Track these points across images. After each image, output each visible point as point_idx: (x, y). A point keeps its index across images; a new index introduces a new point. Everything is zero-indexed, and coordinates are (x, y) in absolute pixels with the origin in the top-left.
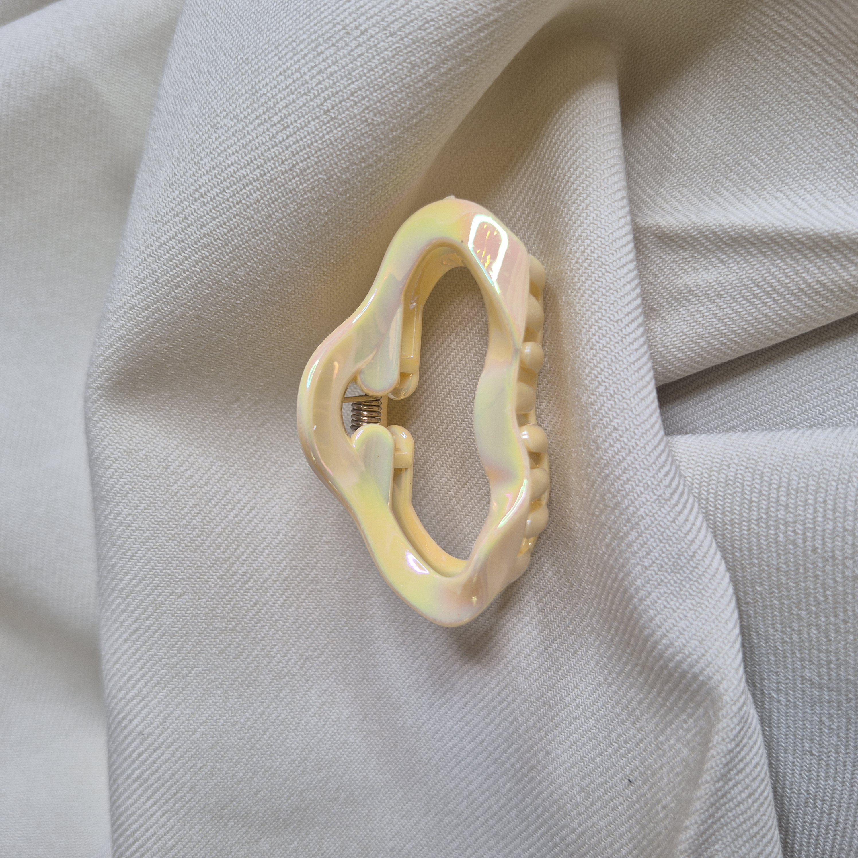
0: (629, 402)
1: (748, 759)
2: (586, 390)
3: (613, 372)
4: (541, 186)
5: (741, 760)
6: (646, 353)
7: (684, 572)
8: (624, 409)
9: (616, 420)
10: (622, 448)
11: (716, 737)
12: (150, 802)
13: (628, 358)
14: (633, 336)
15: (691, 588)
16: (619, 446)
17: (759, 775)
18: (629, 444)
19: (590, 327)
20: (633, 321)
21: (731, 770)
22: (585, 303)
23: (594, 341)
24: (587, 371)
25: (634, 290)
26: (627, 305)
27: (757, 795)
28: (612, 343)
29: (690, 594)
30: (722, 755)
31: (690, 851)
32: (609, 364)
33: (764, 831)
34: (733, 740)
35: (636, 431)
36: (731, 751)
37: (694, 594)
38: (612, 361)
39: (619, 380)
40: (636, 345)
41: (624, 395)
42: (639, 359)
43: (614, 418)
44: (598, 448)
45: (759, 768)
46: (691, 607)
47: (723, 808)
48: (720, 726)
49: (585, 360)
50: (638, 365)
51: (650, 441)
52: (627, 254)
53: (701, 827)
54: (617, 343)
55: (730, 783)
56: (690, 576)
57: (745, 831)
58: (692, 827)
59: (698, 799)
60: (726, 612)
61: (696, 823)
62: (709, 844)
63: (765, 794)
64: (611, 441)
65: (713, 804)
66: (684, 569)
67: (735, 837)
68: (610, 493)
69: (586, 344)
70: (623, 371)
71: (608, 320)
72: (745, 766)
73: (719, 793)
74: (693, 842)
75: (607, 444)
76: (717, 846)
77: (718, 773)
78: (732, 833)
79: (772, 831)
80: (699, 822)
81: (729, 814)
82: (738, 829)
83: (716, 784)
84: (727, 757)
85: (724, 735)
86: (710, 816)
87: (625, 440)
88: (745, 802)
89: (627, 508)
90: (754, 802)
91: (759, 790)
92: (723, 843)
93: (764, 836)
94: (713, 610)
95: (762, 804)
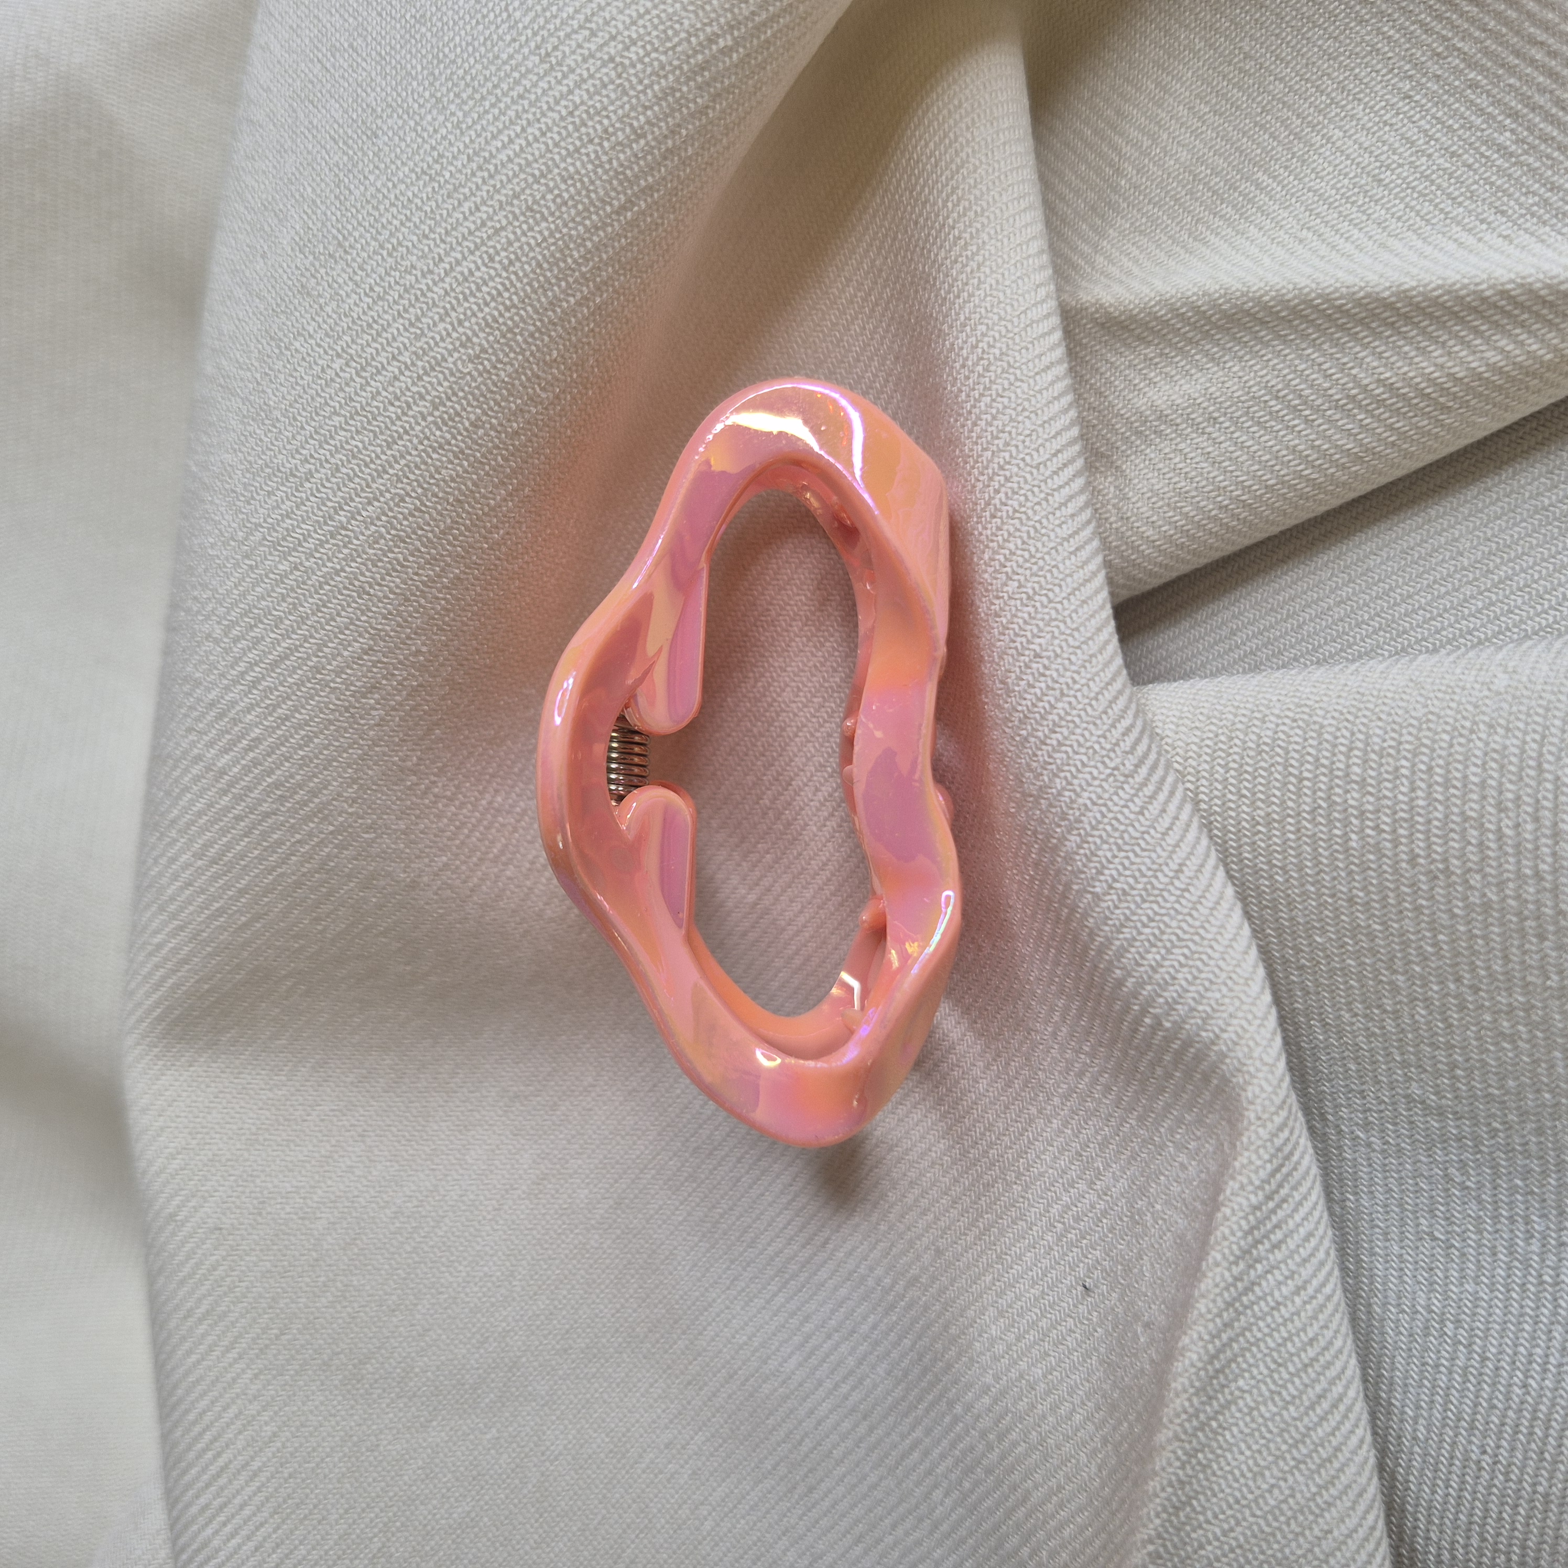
0: (1059, 606)
1: (1291, 1224)
2: (987, 590)
3: (1032, 556)
4: (894, 239)
5: (1278, 1226)
6: (1089, 522)
7: (1166, 901)
8: (1052, 620)
9: (1037, 641)
10: (1048, 687)
11: (1231, 1183)
12: (233, 1355)
13: (1058, 530)
14: (1066, 491)
15: (1180, 928)
16: (1043, 685)
17: (1312, 1255)
18: (1062, 680)
19: (991, 479)
20: (1065, 465)
21: (1258, 1242)
22: (979, 437)
23: (997, 501)
24: (986, 556)
25: (1065, 411)
26: (1054, 437)
27: (1310, 1290)
28: (1029, 504)
29: (1180, 939)
30: (1242, 1214)
31: (1192, 1390)
32: (1024, 543)
33: (1328, 1355)
34: (1261, 1188)
35: (1073, 657)
36: (1256, 1208)
37: (1186, 937)
38: (1029, 537)
39: (1041, 569)
40: (1071, 508)
41: (1051, 595)
42: (1076, 533)
43: (1034, 636)
44: (1009, 692)
45: (1313, 1242)
46: (1182, 959)
47: (1249, 1312)
48: (1237, 1164)
49: (983, 538)
50: (1074, 543)
51: (1097, 674)
52: (1052, 349)
53: (1210, 1346)
54: (1039, 503)
55: (1259, 1266)
56: (1177, 906)
57: (1292, 1355)
58: (1194, 1348)
59: (1203, 1296)
60: (1243, 965)
61: (1201, 1339)
62: (1226, 1378)
63: (1328, 1290)
64: (1030, 678)
65: (1229, 1305)
66: (1165, 894)
67: (1273, 1366)
68: (1031, 771)
69: (983, 510)
70: (1048, 553)
71: (1022, 465)
72: (1286, 1236)
73: (1239, 1285)
74: (1197, 1374)
75: (1023, 683)
76: (1241, 1383)
77: (1235, 1247)
78: (1268, 1359)
79: (1344, 1358)
80: (1206, 1337)
81: (1261, 1324)
82: (1279, 1352)
83: (1234, 1268)
84: (1251, 1218)
85: (1245, 1181)
86: (1225, 1325)
87: (1055, 675)
88: (1289, 1303)
89: (1060, 794)
90: (1305, 1303)
91: (1315, 1283)
92: (1253, 1378)
93: (1328, 1365)
94: (1221, 963)
95: (1322, 1307)
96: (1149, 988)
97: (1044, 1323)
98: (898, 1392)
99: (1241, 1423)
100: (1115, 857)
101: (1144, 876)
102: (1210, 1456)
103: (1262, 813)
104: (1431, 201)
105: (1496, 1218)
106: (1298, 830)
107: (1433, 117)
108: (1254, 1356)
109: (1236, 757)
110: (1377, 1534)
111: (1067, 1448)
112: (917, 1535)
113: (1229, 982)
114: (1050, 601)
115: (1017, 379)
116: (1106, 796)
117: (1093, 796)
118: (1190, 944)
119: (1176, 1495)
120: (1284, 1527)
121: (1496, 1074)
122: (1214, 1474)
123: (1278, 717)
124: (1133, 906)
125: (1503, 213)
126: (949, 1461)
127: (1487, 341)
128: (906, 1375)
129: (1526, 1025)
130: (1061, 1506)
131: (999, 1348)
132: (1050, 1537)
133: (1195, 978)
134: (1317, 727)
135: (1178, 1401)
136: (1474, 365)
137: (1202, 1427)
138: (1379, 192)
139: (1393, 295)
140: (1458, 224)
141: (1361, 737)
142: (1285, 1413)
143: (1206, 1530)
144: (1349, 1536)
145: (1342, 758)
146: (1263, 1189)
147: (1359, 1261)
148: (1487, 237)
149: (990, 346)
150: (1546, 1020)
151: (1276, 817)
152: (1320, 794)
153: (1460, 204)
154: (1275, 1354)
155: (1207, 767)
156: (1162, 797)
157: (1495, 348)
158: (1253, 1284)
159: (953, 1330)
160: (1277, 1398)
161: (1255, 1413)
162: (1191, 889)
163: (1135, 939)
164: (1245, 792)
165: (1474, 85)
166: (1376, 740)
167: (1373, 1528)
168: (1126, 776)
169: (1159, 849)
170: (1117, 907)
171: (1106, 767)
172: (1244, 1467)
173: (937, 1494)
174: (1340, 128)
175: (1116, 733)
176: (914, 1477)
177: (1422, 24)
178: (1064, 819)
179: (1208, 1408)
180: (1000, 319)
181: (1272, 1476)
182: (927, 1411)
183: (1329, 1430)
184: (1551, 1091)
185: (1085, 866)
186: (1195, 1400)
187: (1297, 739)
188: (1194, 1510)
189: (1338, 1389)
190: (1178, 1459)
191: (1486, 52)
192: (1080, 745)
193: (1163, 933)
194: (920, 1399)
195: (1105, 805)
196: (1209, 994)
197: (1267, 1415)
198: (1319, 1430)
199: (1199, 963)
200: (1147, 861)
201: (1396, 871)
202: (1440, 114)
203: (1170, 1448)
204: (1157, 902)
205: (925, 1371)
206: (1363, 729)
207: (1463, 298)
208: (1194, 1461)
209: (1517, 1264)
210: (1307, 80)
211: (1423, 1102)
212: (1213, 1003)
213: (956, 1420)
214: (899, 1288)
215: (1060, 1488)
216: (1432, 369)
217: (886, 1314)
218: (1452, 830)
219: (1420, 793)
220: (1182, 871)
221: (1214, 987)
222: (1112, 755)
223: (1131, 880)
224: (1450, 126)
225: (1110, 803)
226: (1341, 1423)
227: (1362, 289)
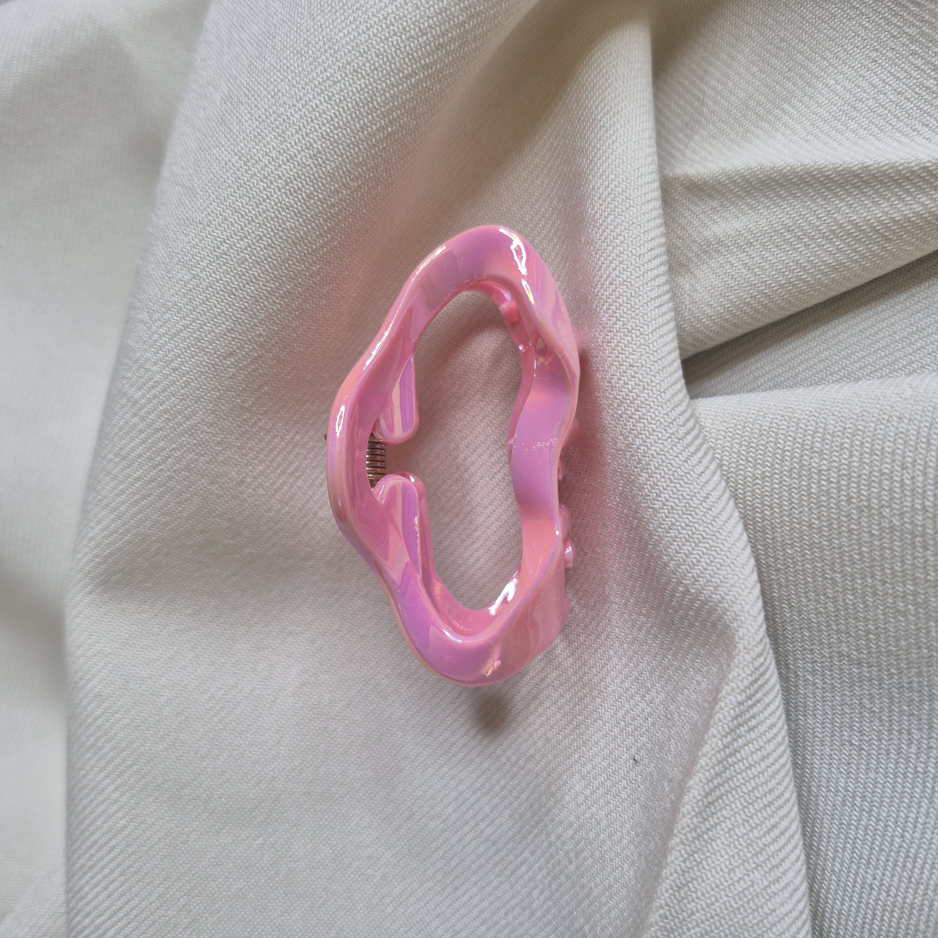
0: (646, 337)
1: (762, 717)
2: (604, 328)
3: (632, 307)
5: (753, 717)
7: (697, 514)
8: (641, 344)
9: (632, 357)
10: (636, 384)
11: (726, 687)
13: (649, 293)
14: (655, 272)
15: (704, 531)
16: (633, 383)
17: (773, 738)
18: (644, 380)
19: (611, 262)
21: (741, 725)
22: (605, 239)
23: (614, 275)
24: (605, 307)
26: (651, 240)
27: (771, 759)
28: (633, 277)
29: (704, 538)
30: (731, 706)
31: (693, 813)
32: (628, 299)
33: (780, 802)
34: (744, 691)
35: (652, 367)
36: (741, 703)
37: (708, 537)
38: (631, 296)
39: (637, 315)
40: (658, 282)
41: (642, 330)
42: (660, 296)
43: (630, 354)
44: (613, 388)
45: (775, 730)
46: (704, 550)
47: (732, 768)
48: (730, 676)
49: (604, 297)
50: (657, 302)
51: (666, 378)
52: (652, 191)
53: (706, 787)
54: (638, 277)
55: (740, 740)
56: (703, 518)
57: (757, 798)
58: (697, 787)
59: (704, 755)
60: (741, 556)
61: (701, 781)
62: (715, 808)
63: (782, 761)
64: (626, 379)
65: (720, 762)
66: (697, 510)
67: (745, 804)
68: (622, 435)
69: (605, 280)
70: (642, 306)
71: (630, 254)
72: (758, 724)
73: (727, 750)
74: (697, 803)
75: (621, 382)
76: (724, 812)
77: (725, 726)
78: (742, 799)
79: (790, 805)
80: (704, 781)
81: (739, 777)
82: (749, 795)
83: (724, 739)
84: (737, 709)
85: (734, 686)
86: (717, 775)
87: (641, 377)
88: (757, 766)
89: (638, 448)
90: (768, 767)
91: (775, 755)
92: (732, 810)
93: (780, 807)
94: (728, 554)
95: (778, 771)
96: (683, 567)
97: (608, 783)
98: (516, 829)
99: (723, 838)
100: (668, 486)
101: (684, 498)
102: (703, 857)
103: (760, 472)
104: (884, 119)
105: (890, 731)
106: (781, 482)
107: (889, 72)
108: (733, 796)
109: (747, 438)
110: (804, 917)
111: (617, 861)
112: (521, 919)
113: (732, 565)
114: (641, 334)
115: (630, 206)
116: (666, 449)
117: (658, 449)
118: (710, 541)
119: (679, 879)
120: (746, 905)
121: (894, 637)
122: (704, 868)
123: (773, 414)
124: (677, 517)
125: (927, 126)
126: (545, 871)
127: (914, 198)
128: (521, 817)
129: (913, 605)
130: (611, 897)
131: (581, 798)
132: (602, 917)
133: (712, 562)
134: (796, 420)
135: (684, 819)
136: (905, 213)
137: (698, 837)
138: (854, 114)
139: (859, 169)
140: (900, 132)
141: (822, 425)
142: (750, 834)
143: (697, 903)
144: (787, 915)
145: (809, 438)
146: (745, 692)
147: (804, 759)
148: (917, 138)
149: (616, 186)
150: (926, 601)
151: (768, 474)
152: (795, 460)
153: (902, 121)
154: (746, 796)
155: (729, 444)
156: (700, 454)
157: (919, 203)
158: (736, 751)
159: (553, 788)
160: (746, 824)
161: (732, 832)
162: (713, 509)
163: (676, 537)
164: (750, 459)
165: (914, 53)
166: (830, 427)
167: (802, 913)
168: (679, 439)
169: (695, 484)
170: (667, 517)
171: (667, 432)
172: (723, 865)
173: (536, 893)
174: (834, 79)
175: (674, 414)
176: (522, 882)
177: (885, 19)
178: (639, 463)
179: (702, 826)
180: (623, 171)
181: (740, 872)
182: (533, 840)
183: (778, 848)
184: (927, 648)
185: (649, 491)
186: (695, 820)
187: (783, 427)
188: (690, 890)
189: (785, 823)
190: (682, 856)
191: (922, 33)
192: (652, 419)
193: (694, 533)
194: (529, 833)
195: (664, 455)
196: (720, 572)
197: (740, 834)
198: (772, 847)
199: (714, 553)
200: (688, 490)
201: (838, 507)
202: (893, 70)
203: (678, 849)
204: (692, 515)
205: (534, 814)
206: (824, 421)
207: (900, 171)
208: (692, 859)
209: (902, 760)
210: (816, 53)
211: (849, 656)
212: (721, 577)
213: (551, 845)
214: (521, 762)
215: (611, 886)
216: (881, 215)
217: (512, 778)
218: (873, 481)
219: (855, 458)
220: (708, 498)
221: (723, 568)
222: (671, 426)
223: (677, 501)
224: (898, 77)
225: (667, 454)
226: (785, 844)
227: (841, 165)
